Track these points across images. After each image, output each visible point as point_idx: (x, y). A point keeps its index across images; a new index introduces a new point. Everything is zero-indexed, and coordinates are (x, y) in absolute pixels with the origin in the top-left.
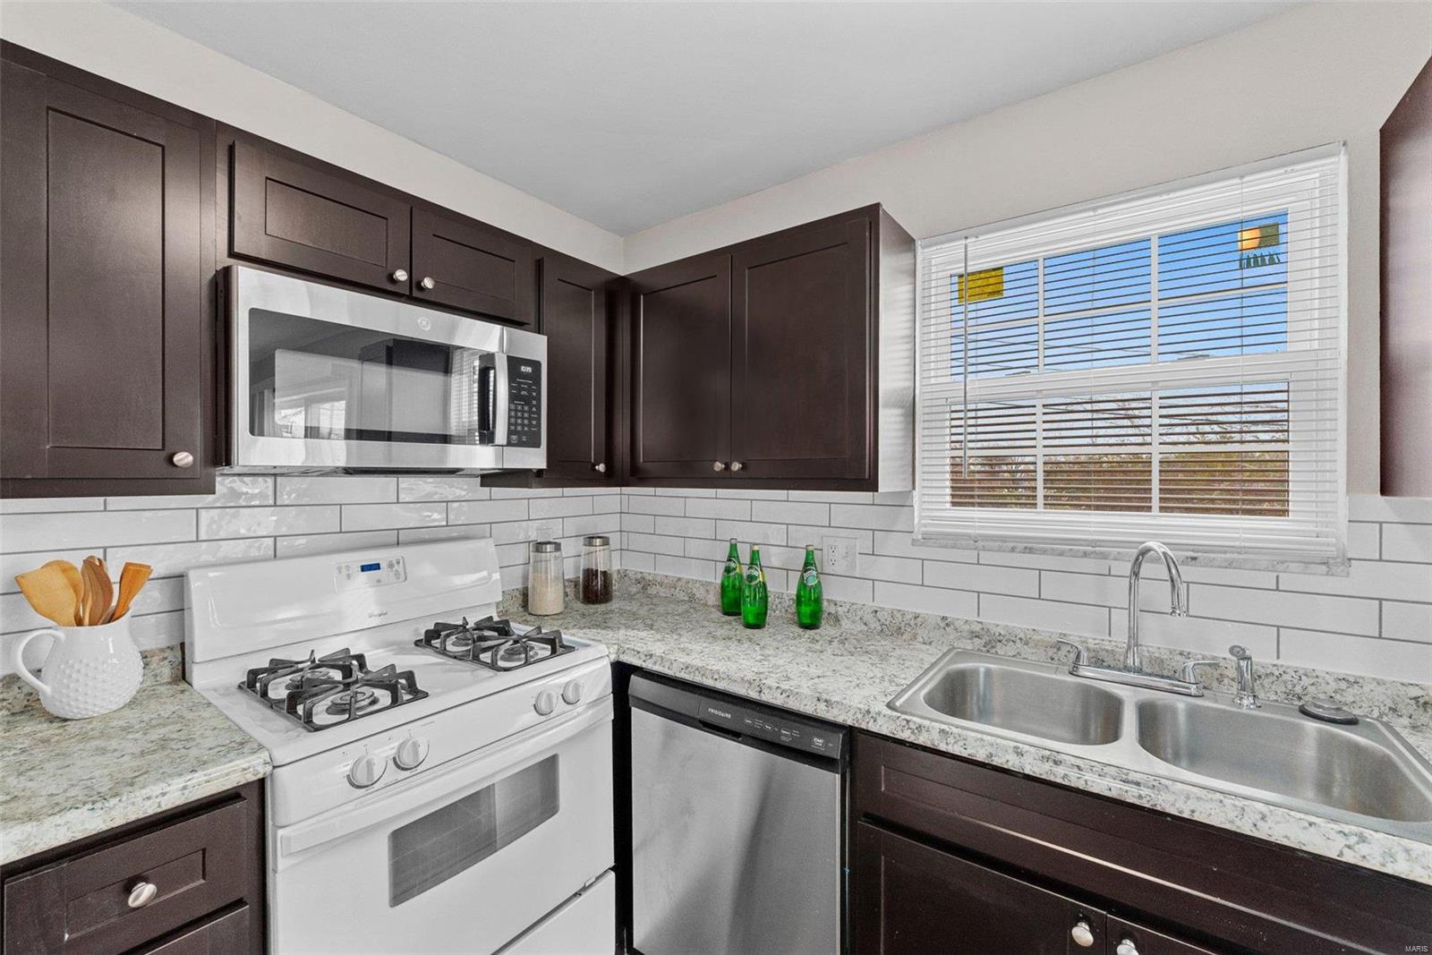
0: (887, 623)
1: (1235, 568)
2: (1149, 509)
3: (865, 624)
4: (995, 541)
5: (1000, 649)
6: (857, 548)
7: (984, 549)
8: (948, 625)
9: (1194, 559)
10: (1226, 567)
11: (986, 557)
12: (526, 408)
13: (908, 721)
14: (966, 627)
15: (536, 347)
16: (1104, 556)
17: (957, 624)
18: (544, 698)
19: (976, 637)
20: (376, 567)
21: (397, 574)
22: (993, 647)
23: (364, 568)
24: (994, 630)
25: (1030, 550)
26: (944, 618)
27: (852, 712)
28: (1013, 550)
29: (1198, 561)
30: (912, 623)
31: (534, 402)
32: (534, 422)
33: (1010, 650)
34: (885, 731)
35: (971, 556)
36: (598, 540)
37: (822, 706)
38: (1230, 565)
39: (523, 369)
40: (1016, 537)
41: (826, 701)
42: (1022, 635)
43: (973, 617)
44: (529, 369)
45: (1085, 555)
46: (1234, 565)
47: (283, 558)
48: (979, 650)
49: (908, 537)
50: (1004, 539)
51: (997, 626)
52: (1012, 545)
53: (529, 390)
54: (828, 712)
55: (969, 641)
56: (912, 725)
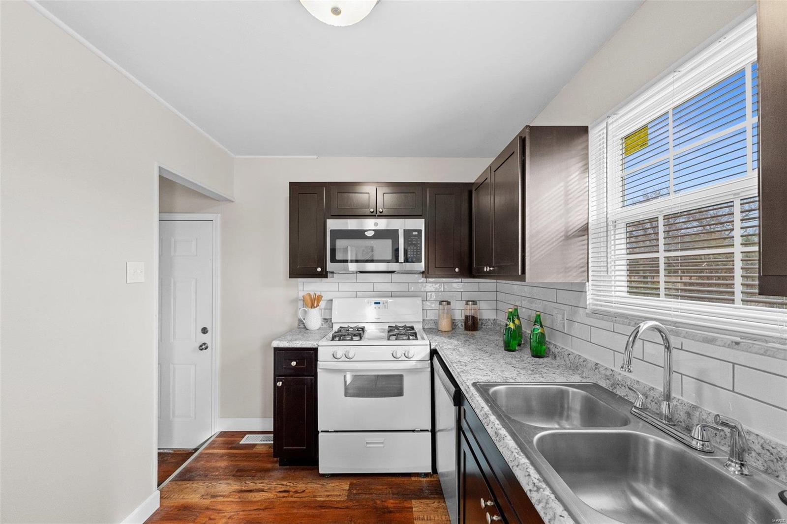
0: (572, 362)
1: (769, 356)
2: (732, 301)
3: (565, 361)
4: (623, 318)
6: (565, 316)
7: (616, 322)
8: (597, 368)
9: (737, 343)
10: (762, 354)
11: (617, 328)
12: (415, 248)
15: (419, 224)
17: (601, 369)
18: (395, 352)
19: (608, 379)
20: (379, 303)
21: (385, 307)
23: (375, 303)
24: (617, 377)
26: (596, 364)
27: (461, 380)
29: (740, 345)
31: (419, 245)
32: (419, 253)
35: (610, 326)
36: (471, 302)
37: (457, 376)
38: (765, 353)
39: (414, 233)
43: (612, 367)
44: (416, 233)
46: (768, 353)
47: (358, 297)
49: (584, 311)
52: (630, 321)
53: (417, 241)
54: (457, 379)
55: (604, 381)
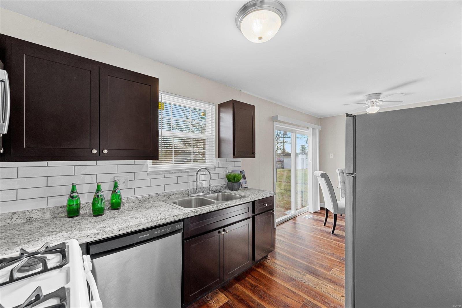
0: (141, 200)
3: (134, 202)
4: (168, 171)
5: (171, 197)
6: (129, 179)
7: (166, 174)
8: (159, 195)
11: (166, 176)
13: (195, 211)
14: (163, 194)
16: (188, 172)
17: (161, 194)
22: (169, 197)
24: (169, 193)
25: (175, 173)
26: (157, 194)
27: (183, 215)
28: (172, 173)
30: (149, 198)
33: (173, 197)
34: (192, 215)
35: (163, 176)
37: (175, 217)
40: (172, 170)
41: (175, 216)
42: (175, 193)
43: (164, 192)
45: (185, 172)
48: (166, 199)
49: (146, 173)
50: (170, 171)
51: (170, 192)
52: (172, 172)
54: (178, 218)
56: (196, 212)
